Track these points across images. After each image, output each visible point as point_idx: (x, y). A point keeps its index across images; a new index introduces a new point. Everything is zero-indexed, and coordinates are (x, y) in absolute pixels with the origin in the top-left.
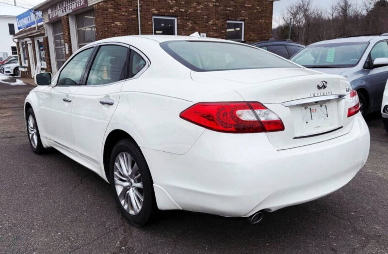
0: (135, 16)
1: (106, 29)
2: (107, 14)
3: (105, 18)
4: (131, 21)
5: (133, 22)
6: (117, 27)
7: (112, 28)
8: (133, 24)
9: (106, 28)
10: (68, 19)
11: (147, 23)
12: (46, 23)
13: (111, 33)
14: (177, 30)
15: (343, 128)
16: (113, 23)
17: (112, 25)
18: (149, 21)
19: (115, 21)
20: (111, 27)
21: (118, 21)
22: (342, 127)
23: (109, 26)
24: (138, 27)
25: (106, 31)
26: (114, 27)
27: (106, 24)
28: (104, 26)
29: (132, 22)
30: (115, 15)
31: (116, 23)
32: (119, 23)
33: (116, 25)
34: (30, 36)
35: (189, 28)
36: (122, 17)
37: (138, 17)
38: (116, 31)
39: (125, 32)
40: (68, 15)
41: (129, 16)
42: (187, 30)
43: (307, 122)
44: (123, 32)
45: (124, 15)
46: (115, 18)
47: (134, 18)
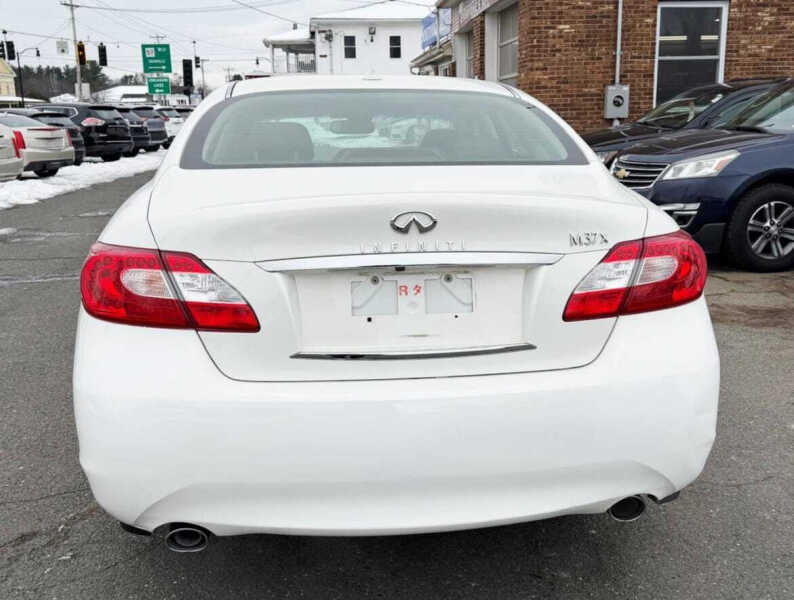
0: (611, 7)
1: (535, 43)
2: (541, 8)
3: (533, 18)
4: (598, 19)
5: (604, 21)
6: (561, 37)
7: (550, 40)
8: (603, 27)
9: (535, 40)
10: (483, 22)
11: (641, 21)
12: (456, 34)
13: (546, 51)
14: (728, 34)
15: (533, 351)
16: (554, 28)
17: (551, 31)
18: (648, 16)
19: (560, 23)
20: (547, 37)
21: (565, 23)
22: (530, 347)
23: (544, 35)
24: (616, 31)
25: (534, 47)
26: (554, 37)
27: (536, 30)
28: (532, 36)
29: (601, 22)
30: (559, 8)
31: (562, 27)
32: (568, 26)
33: (561, 31)
34: (432, 60)
35: (765, 28)
36: (577, 10)
37: (617, 8)
38: (558, 47)
39: (582, 45)
40: (484, 14)
41: (596, 8)
42: (758, 33)
43: (369, 320)
44: (576, 46)
45: (581, 8)
46: (557, 16)
47: (609, 11)
